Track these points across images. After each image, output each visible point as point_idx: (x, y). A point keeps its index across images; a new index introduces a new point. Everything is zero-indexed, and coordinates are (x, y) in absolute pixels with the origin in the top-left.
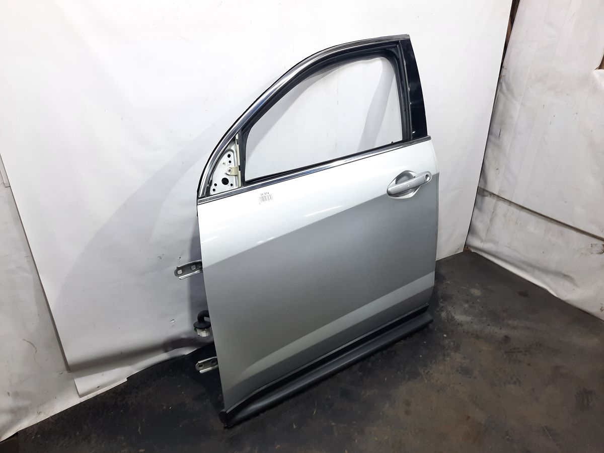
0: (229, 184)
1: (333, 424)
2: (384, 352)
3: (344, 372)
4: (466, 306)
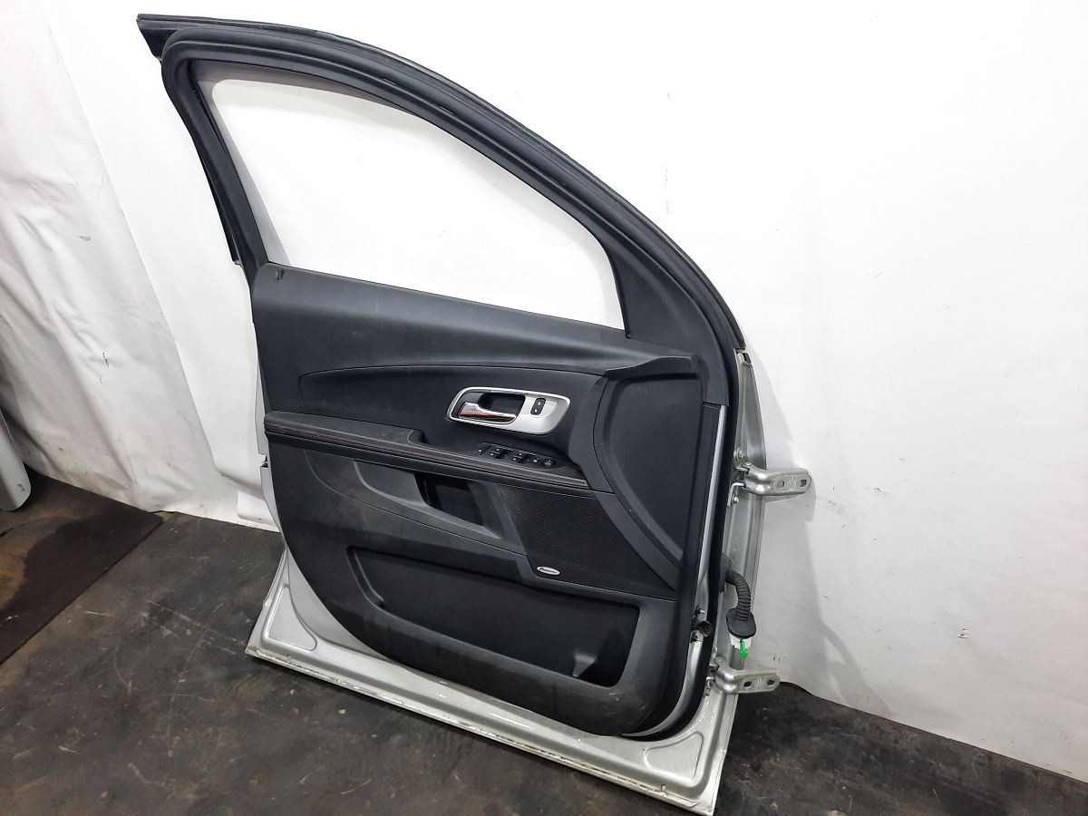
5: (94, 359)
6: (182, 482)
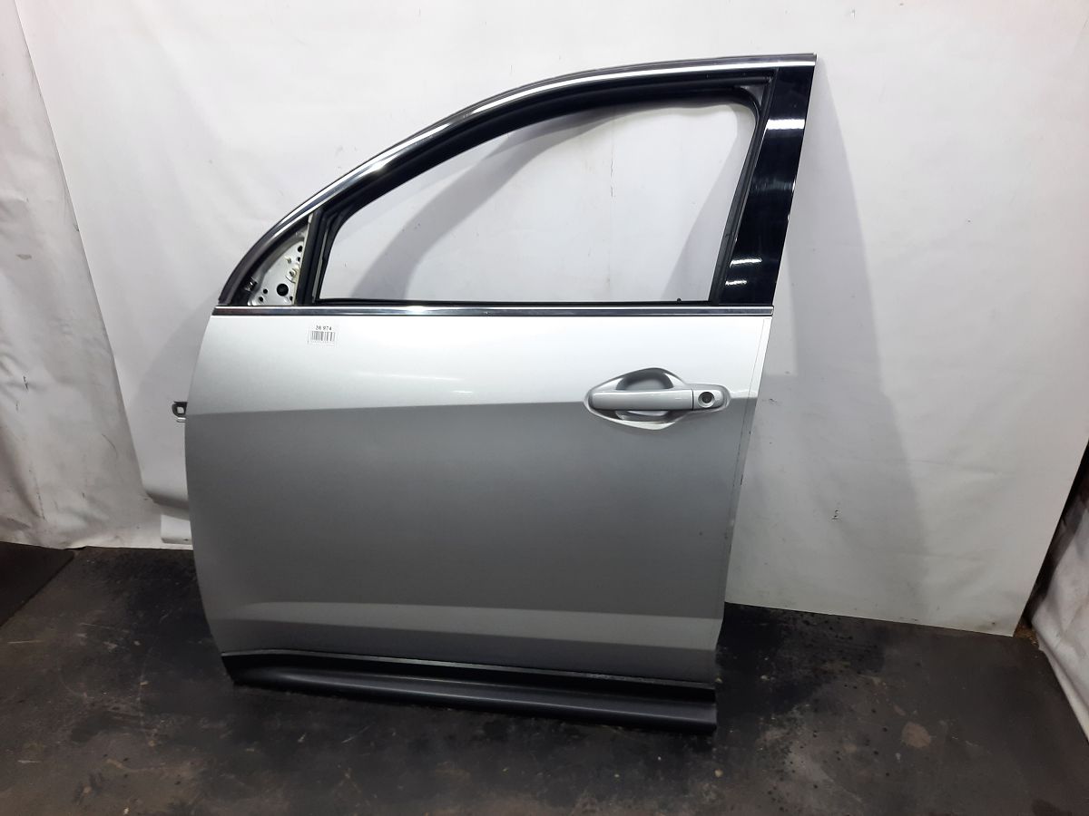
0: (288, 295)
1: (347, 776)
2: (563, 725)
3: (461, 713)
4: (852, 749)
5: (13, 384)
6: (97, 514)
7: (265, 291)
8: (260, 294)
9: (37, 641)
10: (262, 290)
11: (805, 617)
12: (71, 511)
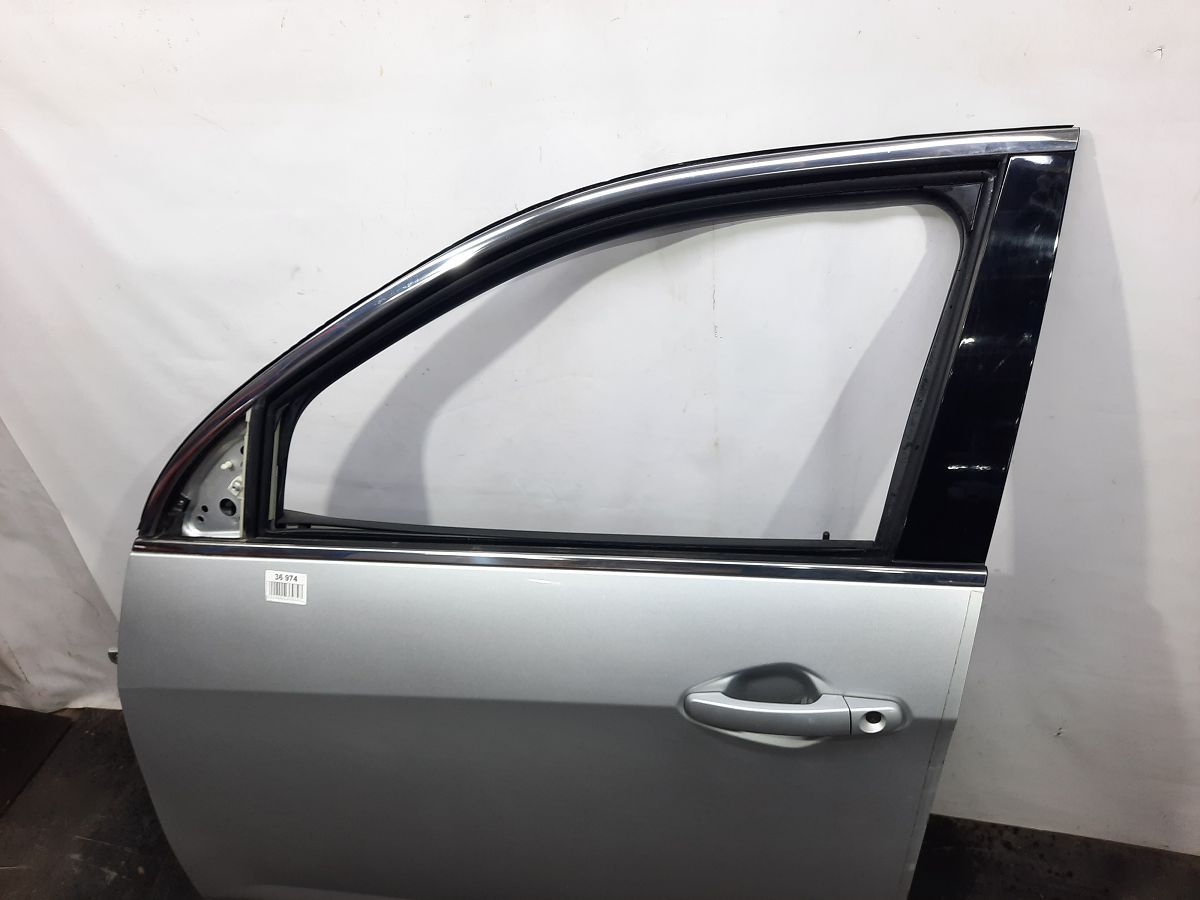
7: (205, 509)
8: (198, 512)
9: (24, 867)
10: (200, 505)
11: (1007, 835)
12: (58, 672)
